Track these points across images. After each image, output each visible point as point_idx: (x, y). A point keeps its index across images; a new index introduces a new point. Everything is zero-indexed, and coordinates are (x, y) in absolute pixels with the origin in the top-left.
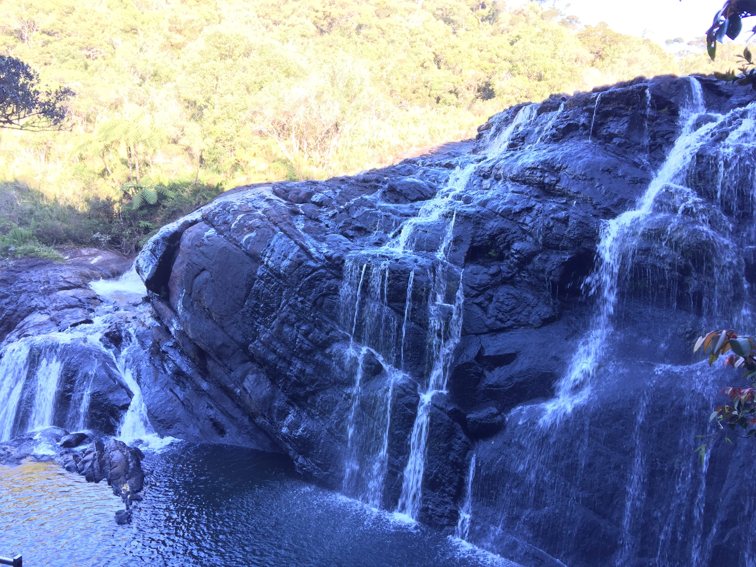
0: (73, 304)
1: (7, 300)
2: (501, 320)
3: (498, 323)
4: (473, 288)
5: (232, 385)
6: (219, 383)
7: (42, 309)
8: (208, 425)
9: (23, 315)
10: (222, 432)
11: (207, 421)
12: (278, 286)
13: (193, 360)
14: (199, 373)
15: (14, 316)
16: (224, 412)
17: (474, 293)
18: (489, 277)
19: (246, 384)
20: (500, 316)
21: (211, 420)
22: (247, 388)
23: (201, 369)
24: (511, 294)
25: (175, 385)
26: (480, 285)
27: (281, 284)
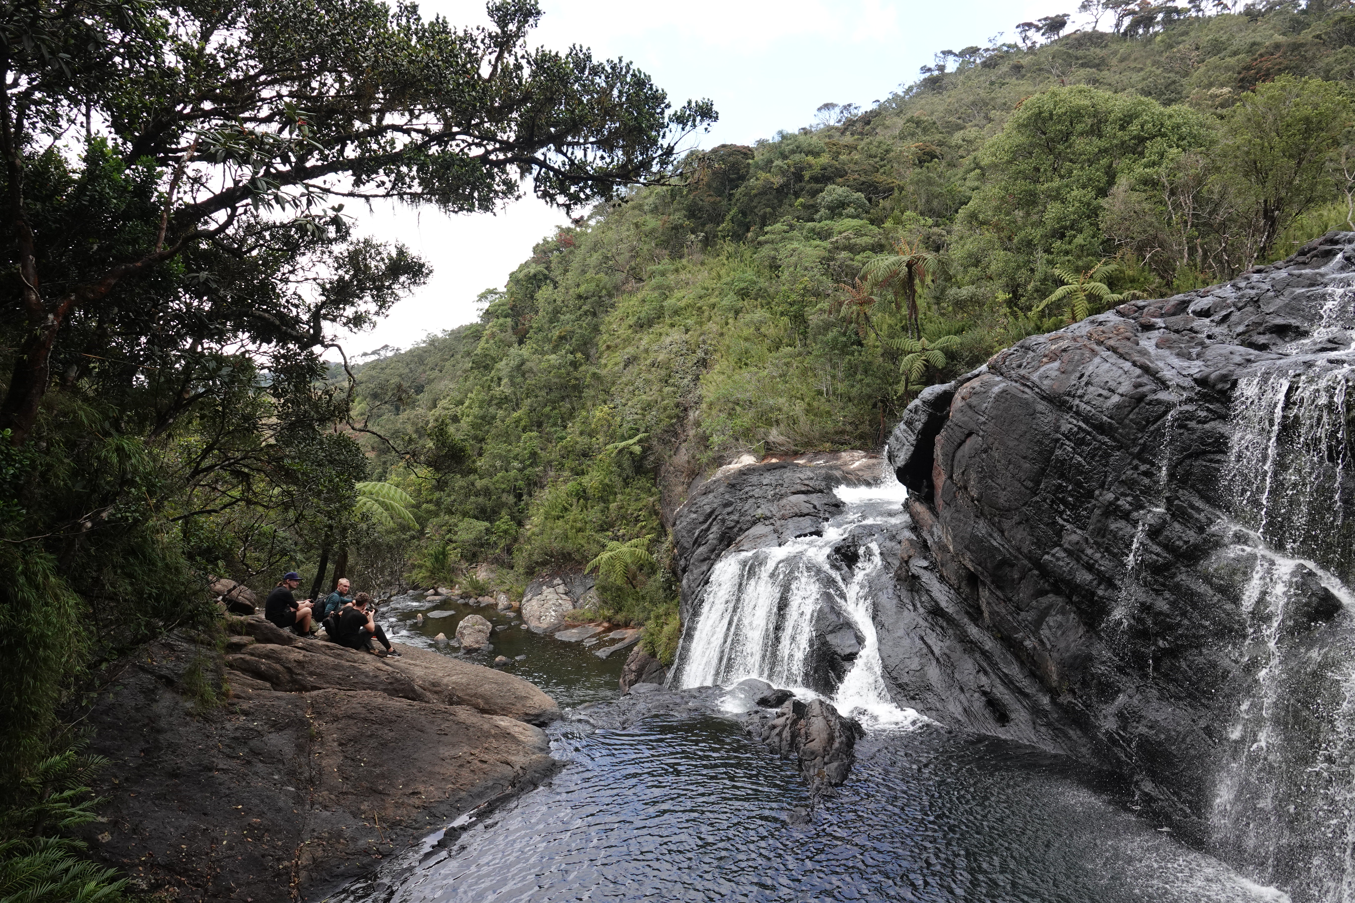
0: (805, 511)
1: (730, 509)
5: (1020, 635)
6: (999, 631)
7: (766, 518)
8: (978, 703)
9: (745, 527)
10: (1003, 718)
11: (976, 695)
12: (1100, 448)
13: (957, 591)
14: (967, 613)
15: (736, 529)
16: (1008, 682)
19: (1045, 632)
21: (985, 693)
22: (1045, 640)
23: (970, 606)
25: (928, 631)
27: (1104, 443)
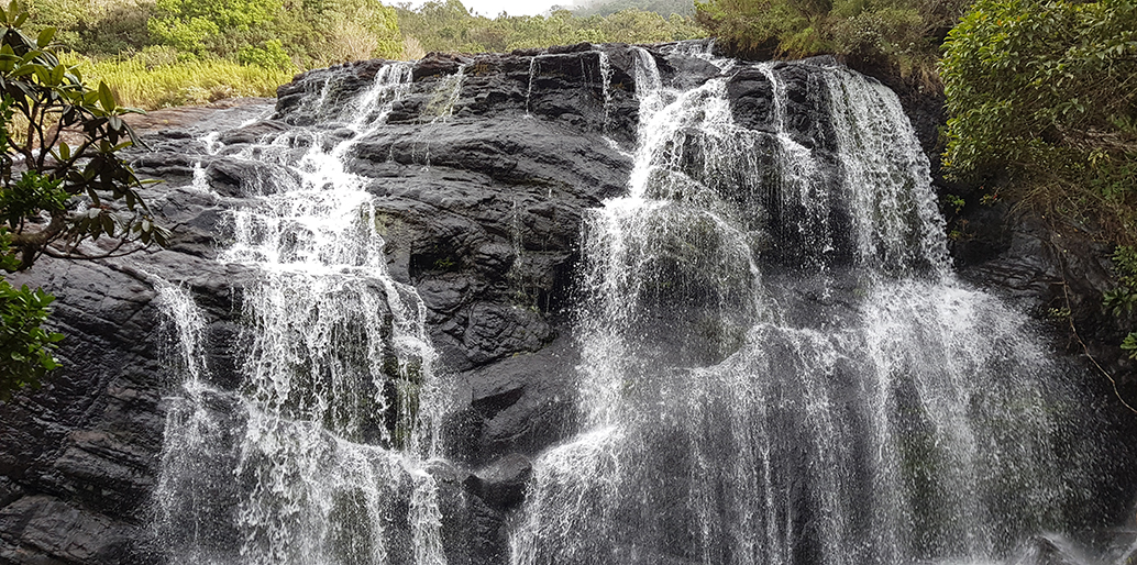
2: (487, 349)
3: (484, 352)
4: (437, 311)
17: (442, 317)
18: (458, 294)
19: (34, 535)
20: (485, 343)
24: (495, 313)
26: (448, 307)
27: (96, 342)
